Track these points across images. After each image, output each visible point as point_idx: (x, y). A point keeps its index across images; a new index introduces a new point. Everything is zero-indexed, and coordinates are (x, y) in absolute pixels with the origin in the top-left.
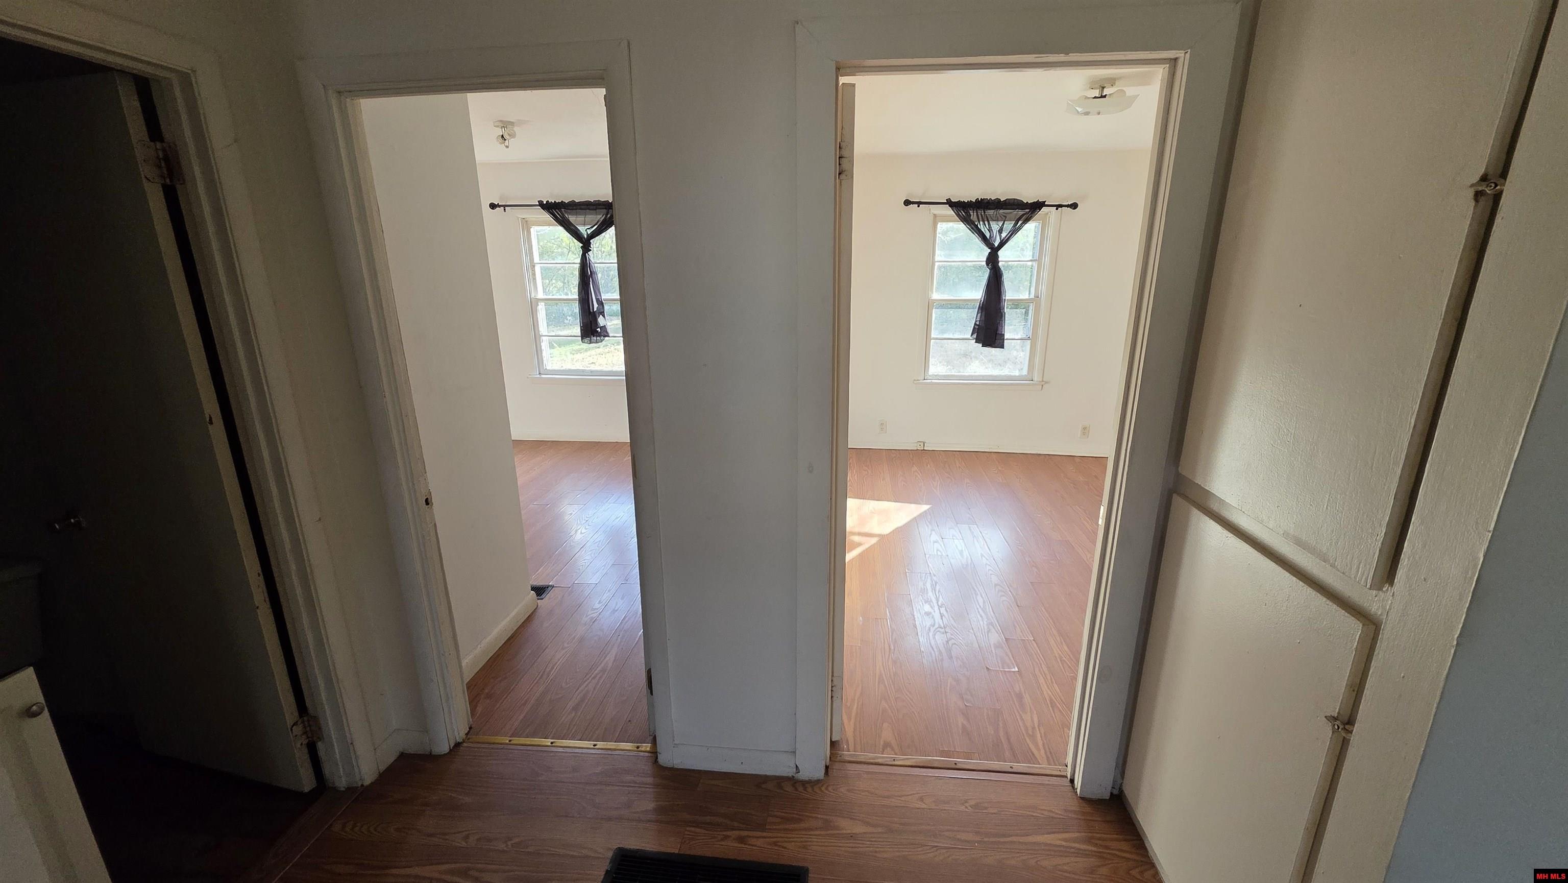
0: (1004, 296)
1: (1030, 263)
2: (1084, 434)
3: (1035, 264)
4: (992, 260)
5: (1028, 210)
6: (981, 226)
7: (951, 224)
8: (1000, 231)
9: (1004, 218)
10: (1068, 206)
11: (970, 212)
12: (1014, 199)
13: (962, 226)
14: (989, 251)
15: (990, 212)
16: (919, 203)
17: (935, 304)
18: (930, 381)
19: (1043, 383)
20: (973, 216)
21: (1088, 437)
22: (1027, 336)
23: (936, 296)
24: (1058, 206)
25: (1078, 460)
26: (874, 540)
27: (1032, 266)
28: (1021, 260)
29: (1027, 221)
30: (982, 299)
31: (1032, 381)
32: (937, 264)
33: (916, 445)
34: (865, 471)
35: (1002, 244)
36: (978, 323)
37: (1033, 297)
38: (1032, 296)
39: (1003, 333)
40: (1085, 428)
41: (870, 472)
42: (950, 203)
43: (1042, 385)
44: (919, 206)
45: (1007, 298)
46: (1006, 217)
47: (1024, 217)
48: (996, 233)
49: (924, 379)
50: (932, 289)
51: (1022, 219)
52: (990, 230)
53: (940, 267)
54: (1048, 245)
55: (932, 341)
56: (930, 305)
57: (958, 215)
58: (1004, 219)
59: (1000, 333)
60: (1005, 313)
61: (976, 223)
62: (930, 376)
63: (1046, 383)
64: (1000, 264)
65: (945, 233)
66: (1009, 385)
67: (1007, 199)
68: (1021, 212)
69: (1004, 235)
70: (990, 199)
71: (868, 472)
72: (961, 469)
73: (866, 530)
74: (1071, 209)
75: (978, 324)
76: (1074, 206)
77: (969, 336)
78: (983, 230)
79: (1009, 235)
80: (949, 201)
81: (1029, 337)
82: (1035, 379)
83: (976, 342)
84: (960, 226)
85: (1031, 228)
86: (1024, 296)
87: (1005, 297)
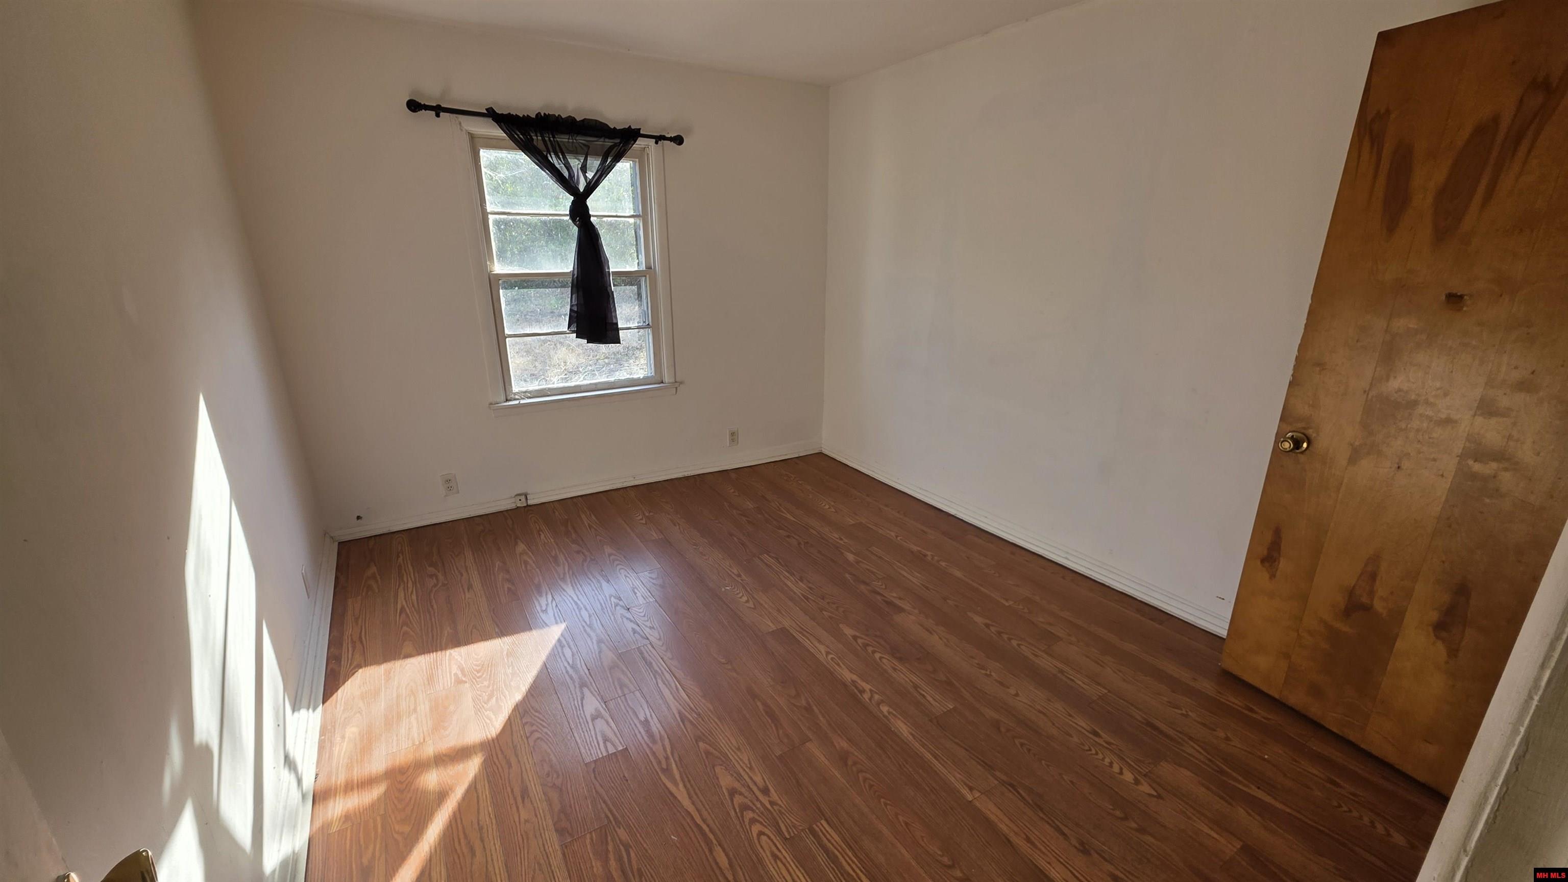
0: (606, 268)
1: (632, 220)
2: (733, 440)
3: (640, 222)
4: (580, 212)
5: (618, 141)
6: (554, 160)
7: (503, 154)
8: (584, 169)
9: (586, 149)
10: (671, 139)
11: (532, 134)
12: (596, 121)
13: (521, 157)
14: (572, 198)
15: (563, 139)
16: (438, 110)
17: (500, 282)
18: (516, 402)
19: (677, 384)
20: (537, 140)
21: (738, 443)
22: (644, 322)
23: (499, 268)
24: (659, 139)
25: (733, 475)
26: (473, 767)
27: (635, 223)
28: (619, 214)
29: (617, 159)
30: (576, 272)
31: (662, 382)
32: (491, 218)
33: (513, 500)
34: (431, 576)
35: (591, 187)
36: (575, 308)
37: (644, 269)
38: (643, 267)
39: (614, 321)
40: (733, 434)
41: (441, 577)
42: (491, 114)
43: (676, 388)
44: (438, 115)
45: (611, 270)
46: (588, 147)
47: (613, 152)
48: (578, 173)
49: (507, 400)
50: (492, 259)
51: (611, 154)
52: (568, 167)
53: (497, 223)
54: (653, 192)
55: (507, 339)
56: (494, 283)
57: (511, 137)
58: (586, 152)
59: (610, 322)
60: (613, 292)
61: (545, 153)
62: (515, 394)
63: (681, 383)
64: (592, 219)
65: (494, 167)
66: (634, 393)
67: (585, 119)
68: (609, 143)
69: (590, 175)
70: (559, 115)
71: (437, 580)
72: (593, 530)
73: (450, 740)
74: (675, 145)
75: (576, 310)
76: (679, 140)
77: (566, 329)
78: (558, 166)
79: (596, 177)
80: (491, 111)
81: (648, 325)
82: (666, 380)
83: (577, 337)
84: (518, 157)
85: (624, 169)
86: (632, 267)
87: (609, 268)
